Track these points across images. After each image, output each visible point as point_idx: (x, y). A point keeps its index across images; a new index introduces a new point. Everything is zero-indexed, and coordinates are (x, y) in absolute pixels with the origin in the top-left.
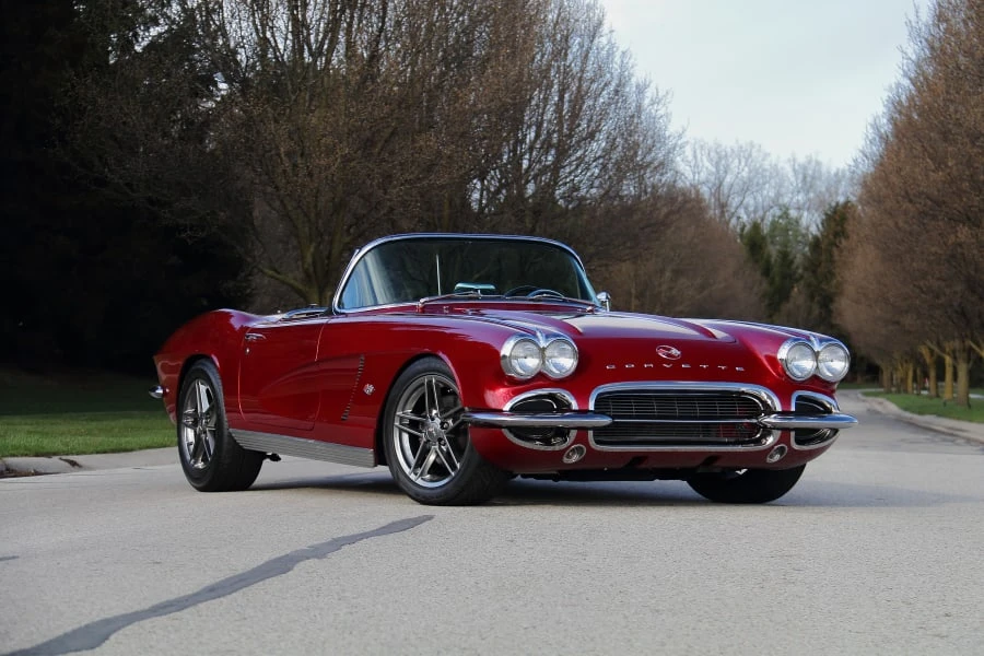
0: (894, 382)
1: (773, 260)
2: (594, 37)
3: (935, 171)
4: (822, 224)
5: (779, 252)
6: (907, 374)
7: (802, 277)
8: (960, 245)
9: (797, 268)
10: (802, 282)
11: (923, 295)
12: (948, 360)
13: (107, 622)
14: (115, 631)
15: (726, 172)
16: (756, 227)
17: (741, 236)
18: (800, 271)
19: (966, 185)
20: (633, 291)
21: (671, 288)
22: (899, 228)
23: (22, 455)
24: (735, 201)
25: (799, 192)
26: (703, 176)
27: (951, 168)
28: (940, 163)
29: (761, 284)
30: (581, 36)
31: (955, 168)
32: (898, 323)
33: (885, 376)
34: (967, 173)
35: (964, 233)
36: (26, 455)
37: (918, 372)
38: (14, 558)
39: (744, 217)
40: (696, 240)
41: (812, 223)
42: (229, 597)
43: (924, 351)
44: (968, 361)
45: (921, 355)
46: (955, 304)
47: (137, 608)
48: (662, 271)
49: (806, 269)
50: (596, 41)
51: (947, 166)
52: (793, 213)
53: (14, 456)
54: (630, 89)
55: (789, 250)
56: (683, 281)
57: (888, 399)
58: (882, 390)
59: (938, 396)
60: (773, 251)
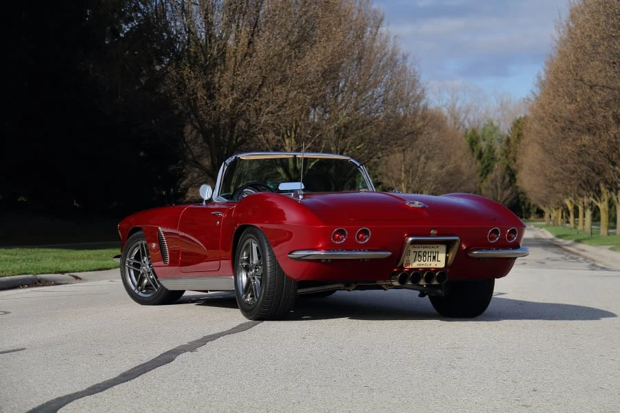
0: (552, 218)
1: (483, 150)
2: (379, 27)
3: (570, 103)
4: (512, 129)
5: (487, 145)
6: (558, 215)
7: (500, 160)
8: (584, 146)
9: (497, 154)
10: (500, 162)
11: (564, 173)
12: (580, 208)
13: (59, 399)
14: (61, 407)
15: (457, 100)
16: (474, 131)
17: (466, 136)
18: (499, 156)
19: (587, 113)
20: (403, 169)
21: (424, 167)
22: (551, 135)
23: (47, 273)
24: (462, 116)
25: (499, 111)
26: (444, 102)
27: (579, 102)
28: (573, 100)
29: (476, 164)
30: (371, 27)
31: (581, 103)
32: (552, 187)
33: (547, 215)
34: (588, 105)
35: (586, 139)
36: (50, 273)
37: (564, 214)
38: (23, 349)
39: (467, 125)
40: (438, 140)
41: (505, 129)
42: (133, 381)
43: (567, 202)
44: (591, 209)
45: (566, 205)
46: (583, 178)
47: (79, 389)
48: (418, 158)
49: (502, 155)
50: (380, 29)
51: (576, 101)
52: (495, 124)
53: (42, 273)
54: (399, 57)
55: (492, 144)
56: (430, 163)
57: (547, 230)
58: (544, 223)
59: (575, 228)
60: (483, 145)
